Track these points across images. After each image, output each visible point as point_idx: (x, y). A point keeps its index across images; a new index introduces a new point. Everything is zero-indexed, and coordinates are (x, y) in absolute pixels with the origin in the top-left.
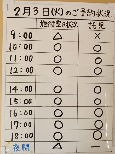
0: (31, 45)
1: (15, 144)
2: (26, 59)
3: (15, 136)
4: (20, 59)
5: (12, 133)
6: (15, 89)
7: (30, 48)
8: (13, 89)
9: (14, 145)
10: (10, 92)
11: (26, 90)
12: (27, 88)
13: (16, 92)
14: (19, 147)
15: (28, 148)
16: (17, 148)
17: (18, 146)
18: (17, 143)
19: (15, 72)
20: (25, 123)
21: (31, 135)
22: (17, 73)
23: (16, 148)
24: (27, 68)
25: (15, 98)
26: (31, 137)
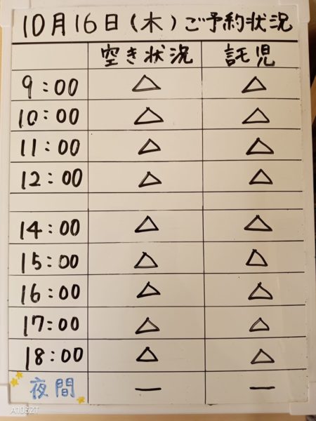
0: (75, 113)
1: (37, 378)
2: (63, 149)
3: (36, 357)
4: (47, 150)
5: (28, 349)
6: (33, 228)
7: (73, 121)
8: (29, 230)
9: (32, 382)
10: (22, 238)
11: (64, 231)
12: (65, 225)
13: (36, 237)
14: (45, 386)
15: (69, 389)
16: (41, 390)
17: (43, 383)
18: (40, 376)
19: (34, 184)
20: (62, 320)
21: (79, 351)
22: (39, 185)
23: (37, 388)
24: (66, 173)
25: (34, 253)
26: (77, 358)
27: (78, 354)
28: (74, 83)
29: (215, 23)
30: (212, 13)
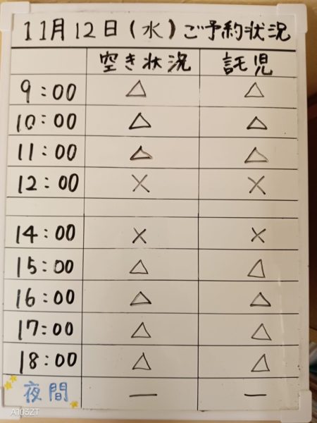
0: (72, 117)
1: (30, 382)
2: (60, 154)
3: (30, 360)
4: (44, 154)
6: (29, 233)
8: (25, 234)
10: (18, 242)
11: (60, 236)
12: (61, 230)
13: (32, 242)
15: (63, 393)
17: (36, 387)
18: (35, 380)
19: (31, 189)
20: (56, 325)
24: (62, 178)
25: (30, 258)
27: (72, 359)
28: (72, 88)
29: (213, 32)
30: (211, 21)
